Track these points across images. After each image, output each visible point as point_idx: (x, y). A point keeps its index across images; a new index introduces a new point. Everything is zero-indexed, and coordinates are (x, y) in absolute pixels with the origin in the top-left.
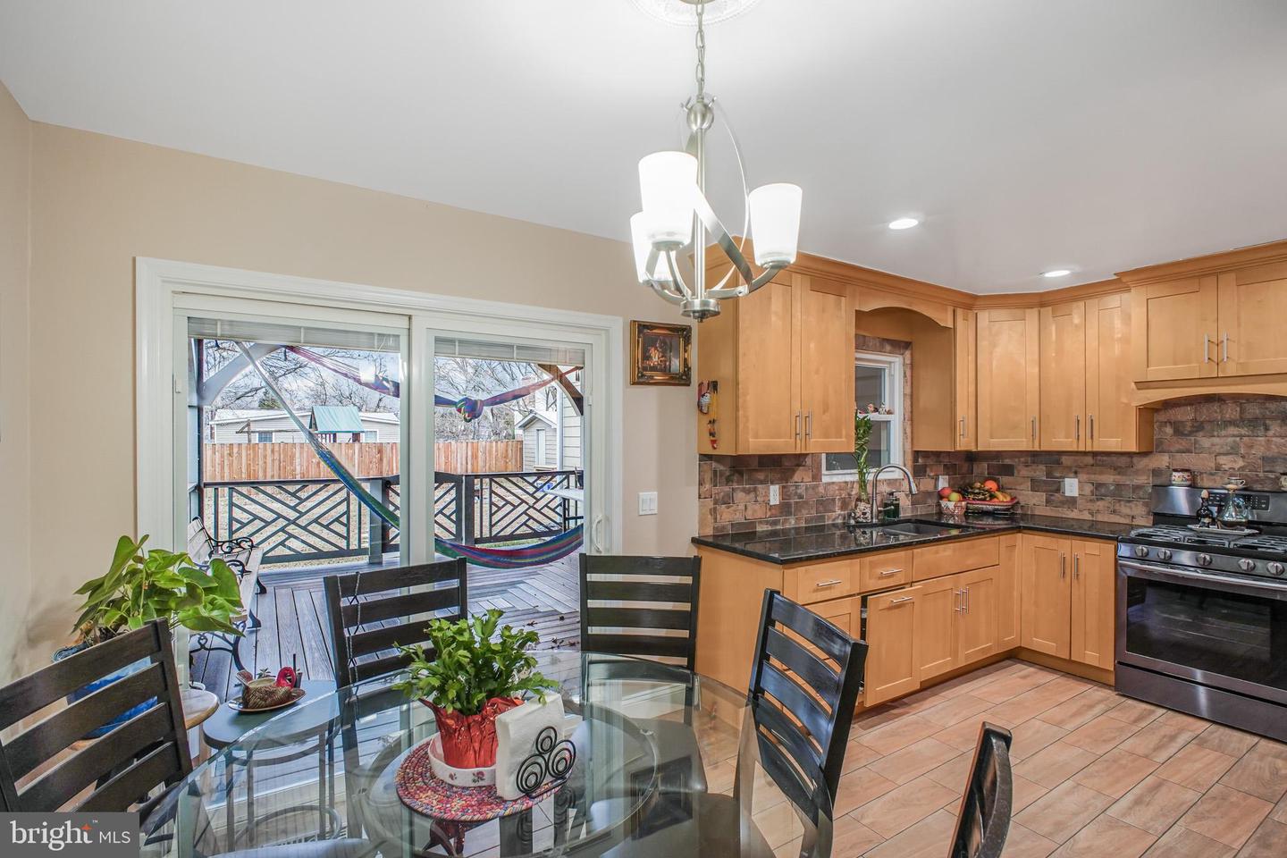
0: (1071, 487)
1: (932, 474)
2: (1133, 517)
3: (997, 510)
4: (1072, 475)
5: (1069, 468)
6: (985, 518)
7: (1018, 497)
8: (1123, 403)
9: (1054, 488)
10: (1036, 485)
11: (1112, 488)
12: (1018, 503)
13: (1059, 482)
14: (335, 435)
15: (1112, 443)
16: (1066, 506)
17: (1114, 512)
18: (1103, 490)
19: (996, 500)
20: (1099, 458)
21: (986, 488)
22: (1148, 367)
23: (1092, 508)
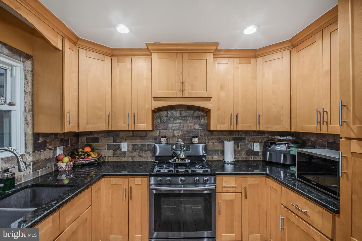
0: (124, 146)
1: (51, 147)
2: (147, 158)
3: (91, 162)
4: (124, 141)
5: (123, 138)
6: (85, 168)
7: (101, 153)
8: (147, 108)
9: (117, 147)
10: (109, 147)
11: (140, 146)
12: (101, 156)
13: (119, 144)
15: (142, 127)
16: (122, 156)
17: (140, 156)
18: (136, 147)
19: (90, 157)
20: (134, 133)
21: (85, 151)
22: (158, 91)
23: (132, 155)
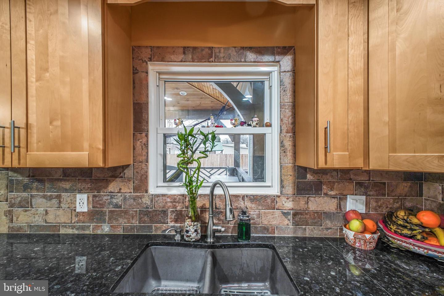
14: (215, 151)
19: (433, 242)
